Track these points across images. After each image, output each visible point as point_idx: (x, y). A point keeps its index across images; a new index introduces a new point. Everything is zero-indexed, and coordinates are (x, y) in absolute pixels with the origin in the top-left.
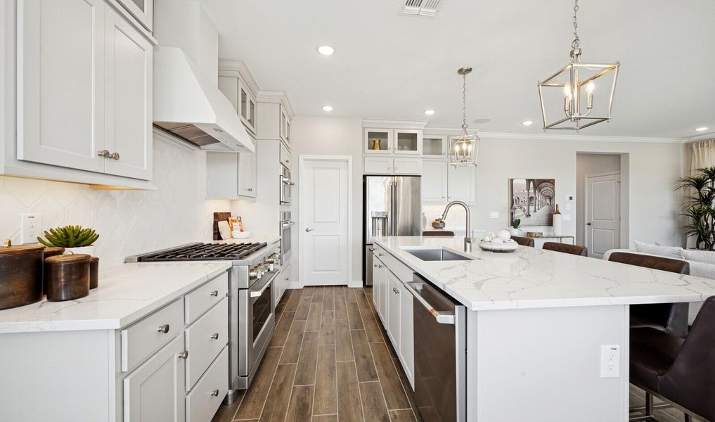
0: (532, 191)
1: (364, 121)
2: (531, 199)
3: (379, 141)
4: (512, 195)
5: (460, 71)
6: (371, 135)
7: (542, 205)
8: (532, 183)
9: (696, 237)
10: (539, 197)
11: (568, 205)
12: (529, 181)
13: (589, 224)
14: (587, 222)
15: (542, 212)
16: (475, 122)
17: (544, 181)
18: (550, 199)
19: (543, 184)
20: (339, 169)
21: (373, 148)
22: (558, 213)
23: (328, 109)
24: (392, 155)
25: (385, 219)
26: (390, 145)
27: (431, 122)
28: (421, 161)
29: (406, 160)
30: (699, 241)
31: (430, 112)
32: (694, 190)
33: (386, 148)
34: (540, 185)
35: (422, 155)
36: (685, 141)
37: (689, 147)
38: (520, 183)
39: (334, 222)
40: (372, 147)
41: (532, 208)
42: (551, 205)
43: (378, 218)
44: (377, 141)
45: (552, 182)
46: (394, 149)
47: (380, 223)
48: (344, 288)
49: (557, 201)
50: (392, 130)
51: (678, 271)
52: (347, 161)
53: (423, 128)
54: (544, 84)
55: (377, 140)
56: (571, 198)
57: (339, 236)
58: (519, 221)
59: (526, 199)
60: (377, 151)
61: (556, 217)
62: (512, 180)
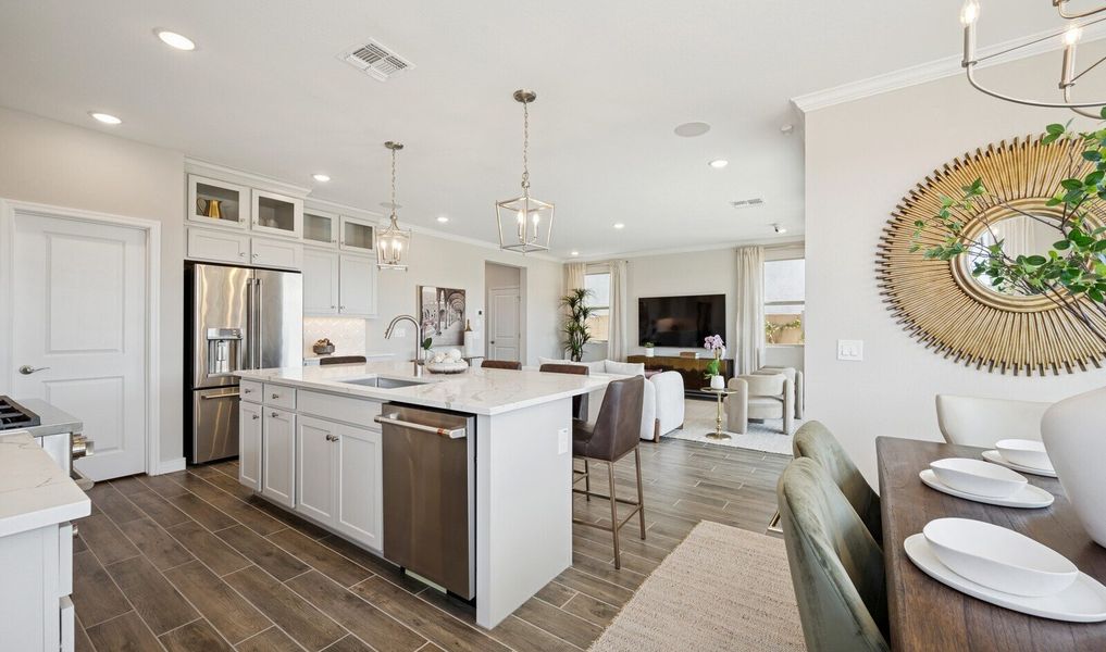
0: (442, 303)
1: (188, 160)
2: (442, 312)
3: (219, 203)
4: (421, 307)
5: (388, 144)
6: (201, 188)
7: (453, 320)
8: (442, 293)
9: (571, 352)
10: (450, 311)
11: (478, 321)
12: (439, 290)
13: (493, 343)
14: (490, 340)
15: (454, 328)
16: (382, 204)
17: (456, 291)
18: (461, 313)
19: (454, 295)
20: (124, 244)
21: (206, 213)
22: (469, 329)
23: (107, 119)
24: (247, 231)
25: (234, 344)
26: (243, 212)
27: (318, 190)
28: (299, 248)
29: (275, 243)
30: (573, 355)
31: (322, 178)
32: (569, 308)
33: (235, 217)
34: (451, 295)
35: (301, 239)
36: (563, 262)
37: (567, 268)
38: (430, 291)
39: (111, 350)
40: (205, 211)
41: (443, 324)
42: (462, 320)
43: (221, 341)
44: (215, 203)
45: (462, 293)
46: (251, 224)
47: (225, 348)
48: (139, 480)
49: (468, 315)
50: (248, 190)
51: (583, 373)
52: (147, 231)
53: (305, 198)
54: (501, 204)
55: (215, 201)
56: (480, 313)
57: (123, 377)
58: (429, 341)
59: (437, 313)
60: (215, 220)
61: (467, 334)
62: (421, 288)
